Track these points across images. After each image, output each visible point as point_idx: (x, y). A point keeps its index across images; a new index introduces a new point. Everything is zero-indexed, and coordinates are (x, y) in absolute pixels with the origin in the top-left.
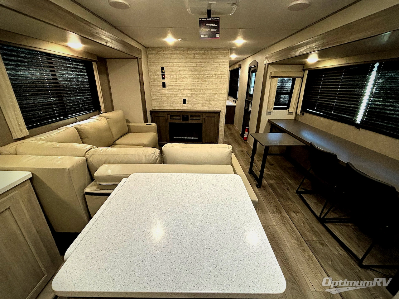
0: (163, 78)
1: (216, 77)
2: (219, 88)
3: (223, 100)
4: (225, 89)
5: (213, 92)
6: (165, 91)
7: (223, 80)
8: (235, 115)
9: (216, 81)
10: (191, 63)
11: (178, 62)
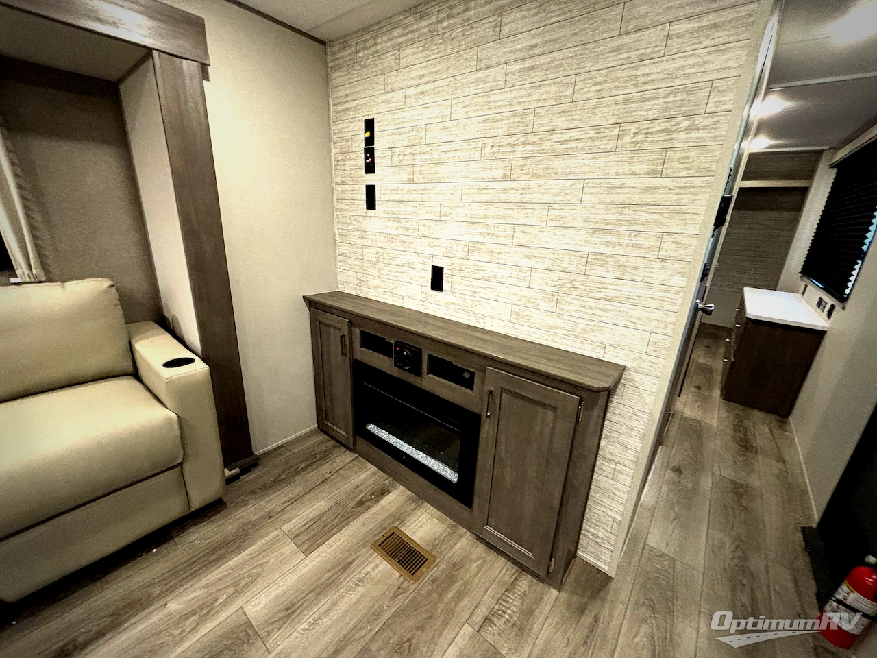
0: (370, 168)
1: (627, 139)
2: (635, 222)
3: (657, 304)
4: (692, 229)
5: (588, 242)
6: (373, 222)
7: (682, 160)
8: (808, 384)
9: (626, 169)
10: (481, 74)
11: (425, 80)
